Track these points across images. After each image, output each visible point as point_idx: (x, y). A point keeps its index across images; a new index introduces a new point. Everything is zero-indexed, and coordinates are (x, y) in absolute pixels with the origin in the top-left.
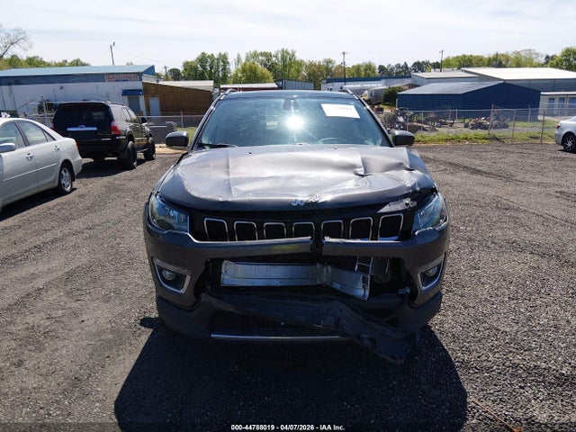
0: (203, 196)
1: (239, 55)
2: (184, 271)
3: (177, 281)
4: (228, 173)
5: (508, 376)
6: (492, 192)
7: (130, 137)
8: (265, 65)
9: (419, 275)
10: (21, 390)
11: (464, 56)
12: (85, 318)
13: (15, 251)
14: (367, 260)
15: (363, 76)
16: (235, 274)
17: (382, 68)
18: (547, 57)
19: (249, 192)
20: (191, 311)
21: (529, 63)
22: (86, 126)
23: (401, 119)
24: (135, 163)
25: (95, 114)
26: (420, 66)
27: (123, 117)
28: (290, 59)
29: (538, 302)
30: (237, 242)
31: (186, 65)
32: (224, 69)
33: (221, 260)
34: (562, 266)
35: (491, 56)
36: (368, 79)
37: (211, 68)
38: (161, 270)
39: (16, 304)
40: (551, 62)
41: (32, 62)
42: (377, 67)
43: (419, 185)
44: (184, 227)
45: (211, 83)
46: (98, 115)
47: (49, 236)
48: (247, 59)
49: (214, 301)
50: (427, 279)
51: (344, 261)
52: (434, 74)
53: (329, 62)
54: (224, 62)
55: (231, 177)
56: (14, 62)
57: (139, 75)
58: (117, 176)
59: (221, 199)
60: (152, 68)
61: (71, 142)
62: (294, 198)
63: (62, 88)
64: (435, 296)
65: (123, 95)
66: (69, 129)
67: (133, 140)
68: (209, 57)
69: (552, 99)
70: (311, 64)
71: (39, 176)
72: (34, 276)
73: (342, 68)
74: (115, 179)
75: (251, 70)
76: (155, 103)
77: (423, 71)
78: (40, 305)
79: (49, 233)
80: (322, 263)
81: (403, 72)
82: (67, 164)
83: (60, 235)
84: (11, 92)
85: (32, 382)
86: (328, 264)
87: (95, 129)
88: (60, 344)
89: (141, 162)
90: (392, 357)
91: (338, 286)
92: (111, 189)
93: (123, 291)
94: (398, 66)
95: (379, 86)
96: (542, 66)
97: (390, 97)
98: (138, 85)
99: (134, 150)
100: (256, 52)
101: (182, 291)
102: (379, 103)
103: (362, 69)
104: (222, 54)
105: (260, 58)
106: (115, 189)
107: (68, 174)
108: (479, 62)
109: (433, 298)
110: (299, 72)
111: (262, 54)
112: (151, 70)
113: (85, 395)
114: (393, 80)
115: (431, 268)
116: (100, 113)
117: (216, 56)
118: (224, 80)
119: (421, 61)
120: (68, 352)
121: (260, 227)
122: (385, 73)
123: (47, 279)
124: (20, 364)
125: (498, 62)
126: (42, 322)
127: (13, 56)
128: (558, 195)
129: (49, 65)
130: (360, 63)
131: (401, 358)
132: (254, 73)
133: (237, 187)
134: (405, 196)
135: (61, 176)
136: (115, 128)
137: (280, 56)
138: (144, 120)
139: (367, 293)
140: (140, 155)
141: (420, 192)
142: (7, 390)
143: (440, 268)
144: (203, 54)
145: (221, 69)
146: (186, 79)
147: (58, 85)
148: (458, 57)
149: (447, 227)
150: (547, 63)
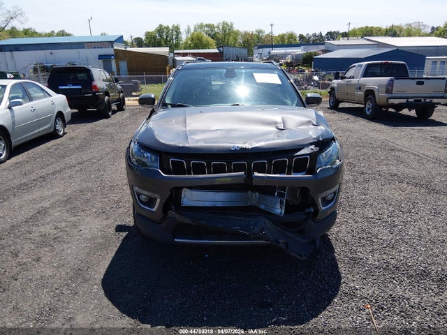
0: (168, 143)
1: (189, 27)
2: (156, 196)
3: (151, 202)
4: (185, 126)
5: (382, 270)
6: (382, 137)
7: (107, 94)
8: (210, 35)
9: (320, 199)
10: (41, 277)
11: (367, 27)
12: (82, 228)
13: (26, 180)
14: (283, 188)
15: (286, 43)
16: (191, 198)
17: (301, 37)
18: (433, 28)
19: (201, 140)
20: (159, 223)
21: (419, 33)
22: (73, 85)
23: (316, 78)
24: (110, 113)
25: (79, 75)
26: (332, 35)
27: (100, 77)
28: (229, 30)
29: (409, 219)
30: (192, 176)
31: (148, 34)
32: (177, 38)
33: (181, 188)
34: (429, 193)
35: (388, 27)
36: (290, 45)
37: (167, 37)
38: (139, 195)
39: (31, 218)
40: (436, 32)
41: (27, 33)
42: (298, 36)
43: (322, 136)
44: (155, 165)
45: (167, 49)
46: (81, 76)
47: (50, 169)
48: (195, 30)
49: (177, 216)
50: (326, 202)
51: (267, 189)
52: (343, 41)
53: (260, 32)
54: (176, 32)
55: (188, 128)
56: (13, 33)
57: (111, 43)
58: (97, 123)
59: (181, 145)
60: (121, 37)
61: (62, 97)
62: (232, 145)
63: (51, 53)
64: (332, 214)
65: (99, 59)
66: (60, 87)
67: (109, 96)
68: (165, 27)
69: (435, 62)
70: (246, 34)
71: (40, 124)
72: (42, 199)
73: (271, 37)
74: (96, 126)
75: (198, 39)
76: (124, 65)
77: (334, 40)
78: (48, 219)
79: (50, 167)
80: (252, 191)
81: (318, 40)
82: (60, 115)
83: (58, 168)
84: (12, 57)
85: (49, 272)
86: (256, 191)
87: (80, 87)
88: (65, 246)
89: (114, 112)
90: (300, 255)
91: (262, 207)
92: (94, 133)
93: (108, 209)
94: (315, 35)
95: (299, 51)
96: (429, 35)
97: (308, 60)
98: (110, 51)
99: (109, 103)
100: (202, 24)
101: (154, 210)
102: (299, 65)
103: (286, 37)
104: (176, 25)
105: (206, 29)
106: (97, 133)
107: (61, 123)
108: (379, 32)
109: (330, 215)
110: (236, 40)
111: (206, 26)
112: (120, 39)
113: (86, 281)
114: (310, 47)
115: (329, 194)
116: (83, 75)
117: (170, 27)
118: (177, 46)
119: (333, 31)
120: (72, 252)
121: (209, 165)
122: (304, 41)
123: (52, 201)
124: (38, 260)
125: (392, 32)
126: (52, 231)
127: (13, 28)
128: (432, 139)
129: (40, 35)
130: (285, 33)
131: (305, 256)
132: (200, 41)
133: (192, 137)
134: (311, 144)
135: (56, 123)
136: (95, 87)
137: (221, 27)
138: (117, 80)
139: (283, 211)
140: (114, 107)
141: (322, 141)
142: (31, 277)
143: (336, 194)
144: (161, 25)
145: (174, 38)
146: (147, 46)
147: (49, 51)
148: (362, 28)
149: (341, 165)
150: (432, 33)
